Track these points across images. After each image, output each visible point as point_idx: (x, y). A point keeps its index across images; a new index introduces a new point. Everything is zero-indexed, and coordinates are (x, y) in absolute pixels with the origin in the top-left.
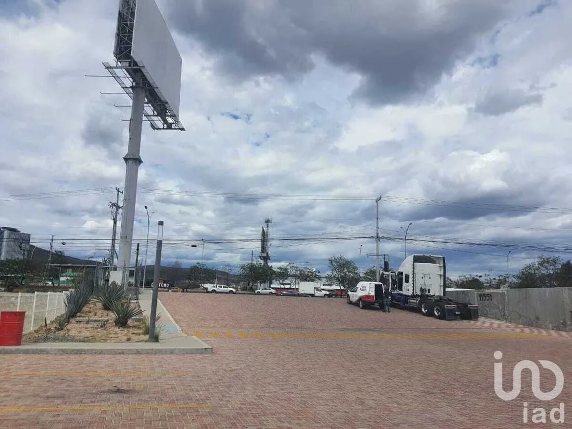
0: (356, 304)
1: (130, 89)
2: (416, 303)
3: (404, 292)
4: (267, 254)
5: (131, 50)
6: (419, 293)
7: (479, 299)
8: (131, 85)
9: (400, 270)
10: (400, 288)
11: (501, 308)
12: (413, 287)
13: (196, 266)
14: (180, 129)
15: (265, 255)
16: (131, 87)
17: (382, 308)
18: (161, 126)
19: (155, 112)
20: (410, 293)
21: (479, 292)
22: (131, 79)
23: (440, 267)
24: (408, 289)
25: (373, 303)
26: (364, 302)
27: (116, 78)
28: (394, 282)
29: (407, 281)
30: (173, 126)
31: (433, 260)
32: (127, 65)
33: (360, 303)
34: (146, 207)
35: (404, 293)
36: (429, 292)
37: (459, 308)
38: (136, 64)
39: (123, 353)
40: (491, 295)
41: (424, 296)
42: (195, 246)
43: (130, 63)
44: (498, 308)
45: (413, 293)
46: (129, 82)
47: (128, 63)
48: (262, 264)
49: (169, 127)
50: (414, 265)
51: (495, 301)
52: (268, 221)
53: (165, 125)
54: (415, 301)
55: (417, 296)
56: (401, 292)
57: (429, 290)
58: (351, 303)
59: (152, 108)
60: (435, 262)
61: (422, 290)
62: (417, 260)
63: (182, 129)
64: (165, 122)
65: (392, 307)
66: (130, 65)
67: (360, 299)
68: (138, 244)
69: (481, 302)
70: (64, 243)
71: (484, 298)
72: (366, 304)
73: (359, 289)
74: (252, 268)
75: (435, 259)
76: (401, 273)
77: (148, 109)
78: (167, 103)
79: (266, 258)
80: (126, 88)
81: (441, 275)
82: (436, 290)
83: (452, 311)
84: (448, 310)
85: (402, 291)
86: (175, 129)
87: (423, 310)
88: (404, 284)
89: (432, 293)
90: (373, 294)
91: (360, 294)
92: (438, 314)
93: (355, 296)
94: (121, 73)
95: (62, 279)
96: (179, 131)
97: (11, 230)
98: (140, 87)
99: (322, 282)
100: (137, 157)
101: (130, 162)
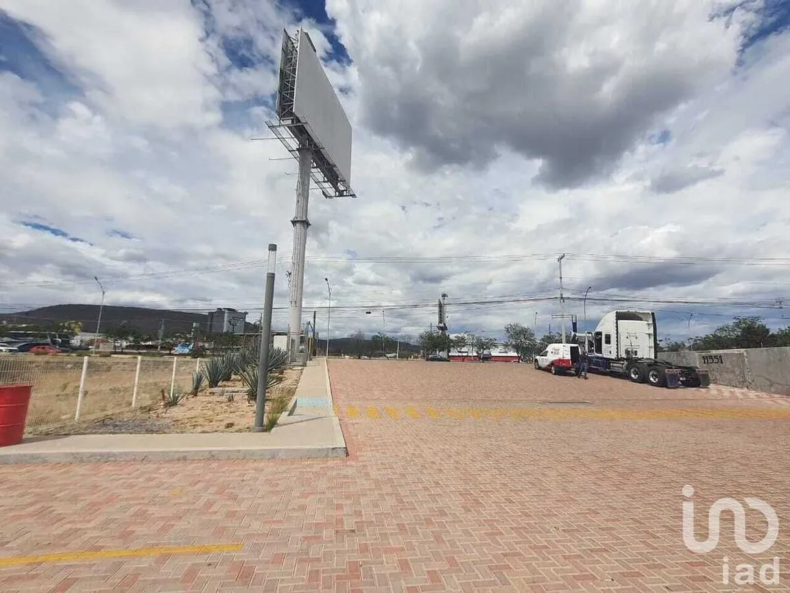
0: (547, 369)
1: (297, 152)
2: (622, 368)
3: (605, 354)
4: (445, 325)
5: (293, 107)
6: (624, 356)
7: (703, 361)
8: (297, 147)
9: (598, 330)
10: (599, 350)
11: (738, 373)
12: (617, 348)
14: (351, 195)
15: (442, 325)
16: (298, 150)
17: (578, 374)
18: (333, 194)
19: (325, 178)
20: (613, 356)
21: (703, 354)
22: (295, 139)
23: (648, 324)
24: (609, 351)
25: (569, 368)
26: (557, 367)
27: (282, 139)
28: (591, 344)
29: (608, 341)
30: (345, 193)
31: (638, 317)
32: (290, 122)
33: (553, 368)
34: (326, 279)
35: (605, 356)
36: (636, 355)
37: (682, 374)
38: (299, 121)
40: (720, 356)
41: (631, 360)
43: (292, 120)
44: (733, 372)
45: (618, 355)
46: (294, 144)
47: (290, 120)
48: (440, 333)
49: (341, 194)
50: (617, 323)
51: (727, 364)
52: (444, 296)
53: (337, 193)
54: (621, 365)
55: (623, 359)
56: (600, 355)
57: (636, 352)
58: (540, 368)
59: (322, 174)
60: (641, 320)
61: (627, 352)
62: (620, 316)
63: (353, 196)
64: (337, 189)
65: (589, 372)
66: (293, 122)
67: (552, 364)
68: (315, 312)
69: (706, 365)
71: (710, 361)
72: (559, 369)
73: (550, 352)
75: (640, 316)
76: (600, 333)
77: (318, 174)
78: (335, 166)
79: (444, 329)
80: (293, 151)
81: (649, 335)
82: (645, 351)
83: (674, 377)
84: (669, 375)
85: (601, 353)
86: (346, 196)
87: (633, 376)
88: (604, 345)
89: (639, 356)
90: (568, 357)
91: (551, 357)
92: (655, 379)
93: (544, 361)
94: (286, 133)
96: (351, 197)
97: (229, 309)
98: (306, 149)
99: (498, 350)
100: (304, 219)
101: (298, 225)
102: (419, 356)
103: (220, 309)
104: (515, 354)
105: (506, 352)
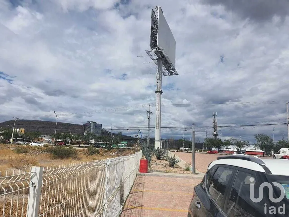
4: (217, 133)
5: (157, 43)
8: (156, 58)
13: (181, 139)
15: (215, 133)
16: (156, 59)
18: (168, 74)
19: (165, 68)
22: (156, 55)
27: (150, 56)
30: (173, 74)
38: (159, 49)
39: (187, 178)
42: (186, 130)
43: (157, 49)
47: (156, 49)
48: (214, 138)
49: (171, 74)
59: (164, 67)
63: (178, 75)
64: (169, 72)
66: (157, 50)
70: (128, 130)
73: (281, 152)
74: (211, 140)
79: (216, 135)
80: (154, 59)
86: (174, 75)
91: (282, 155)
93: (279, 156)
94: (153, 54)
95: (119, 144)
96: (176, 75)
97: (94, 122)
98: (160, 59)
99: (251, 148)
100: (161, 90)
101: (158, 93)
102: (202, 150)
103: (89, 122)
104: (261, 151)
105: (255, 149)
